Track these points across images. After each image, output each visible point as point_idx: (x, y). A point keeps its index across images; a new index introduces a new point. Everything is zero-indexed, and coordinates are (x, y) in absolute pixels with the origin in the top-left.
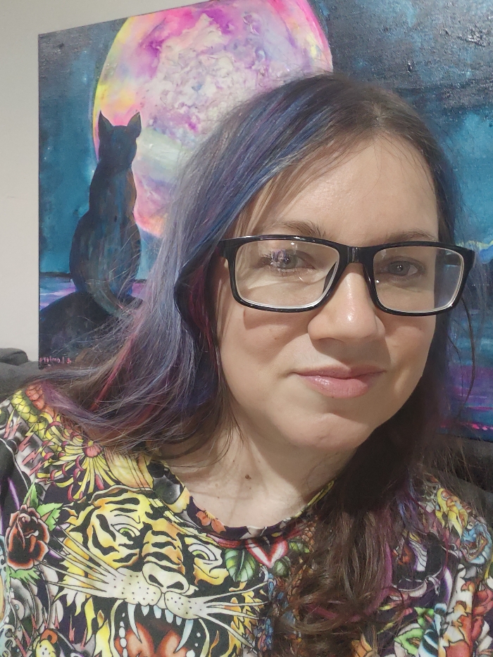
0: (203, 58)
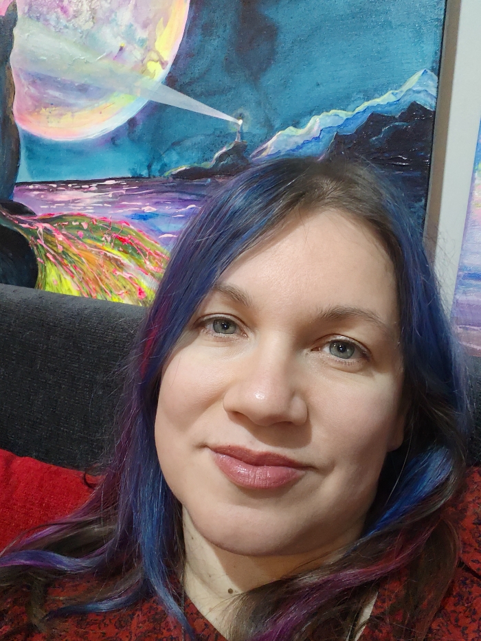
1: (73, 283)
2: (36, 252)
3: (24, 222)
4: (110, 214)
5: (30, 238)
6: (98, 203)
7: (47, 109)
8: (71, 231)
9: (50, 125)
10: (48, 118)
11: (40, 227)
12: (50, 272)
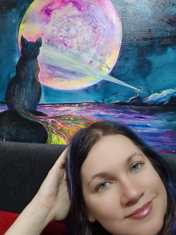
0: (70, 19)
1: (65, 141)
2: (47, 130)
3: (41, 119)
5: (44, 125)
7: (56, 78)
9: (57, 84)
10: (56, 81)
11: (50, 120)
12: (54, 137)
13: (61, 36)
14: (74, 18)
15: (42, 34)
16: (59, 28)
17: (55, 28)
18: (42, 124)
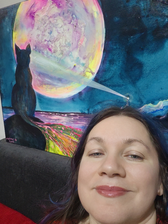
0: (51, 19)
1: (60, 148)
2: (45, 136)
3: (40, 125)
4: (73, 126)
5: (42, 131)
6: (68, 121)
7: (46, 86)
8: (58, 130)
9: (47, 91)
10: (46, 89)
11: (46, 127)
12: (51, 143)
13: (46, 40)
14: (55, 17)
15: (30, 41)
16: (43, 32)
17: (39, 32)
18: (41, 130)
